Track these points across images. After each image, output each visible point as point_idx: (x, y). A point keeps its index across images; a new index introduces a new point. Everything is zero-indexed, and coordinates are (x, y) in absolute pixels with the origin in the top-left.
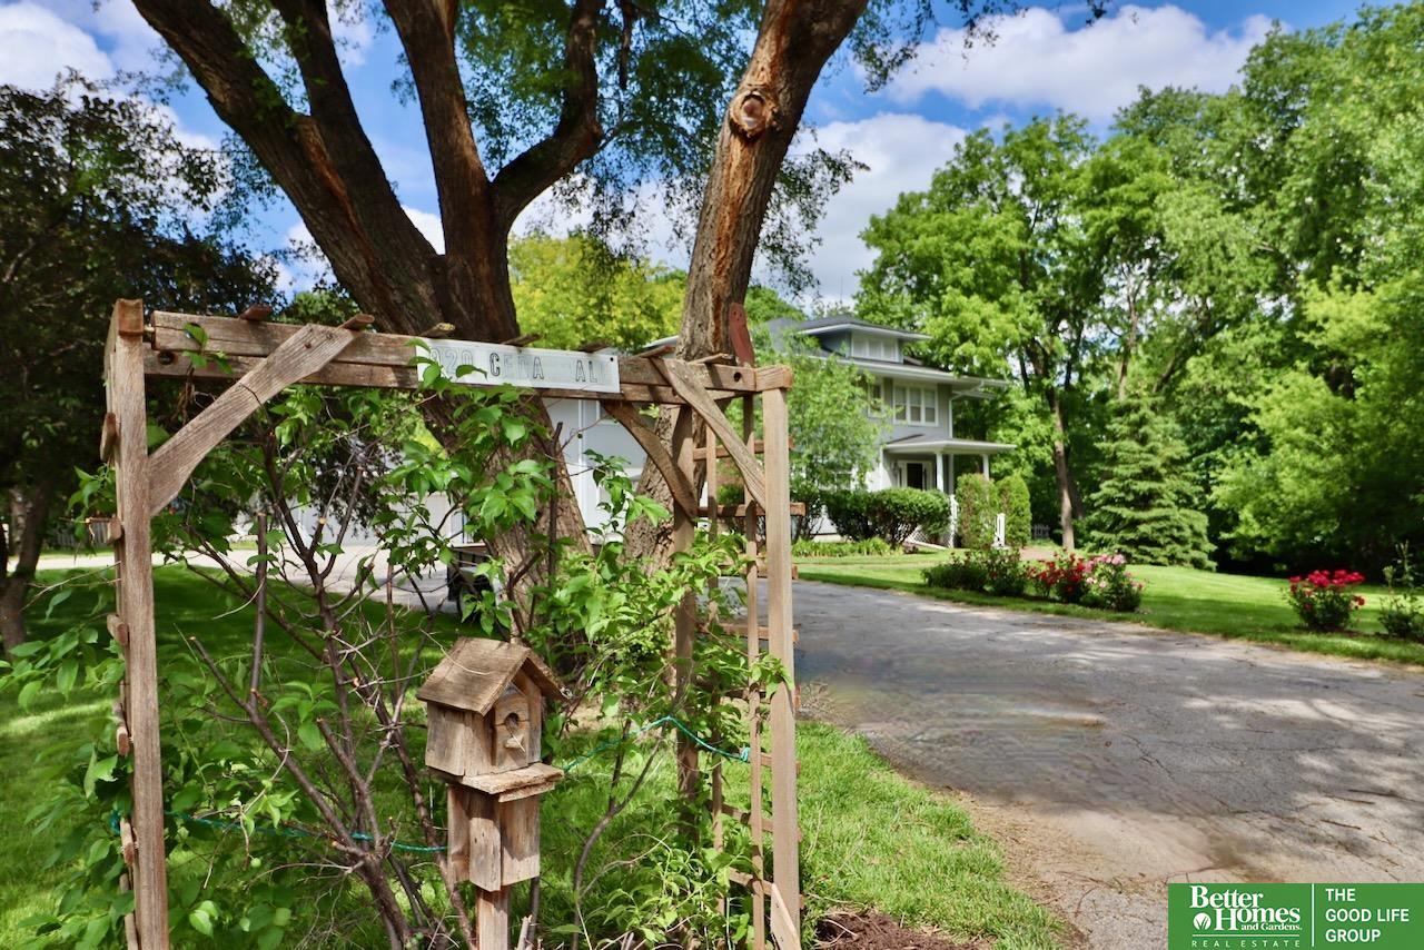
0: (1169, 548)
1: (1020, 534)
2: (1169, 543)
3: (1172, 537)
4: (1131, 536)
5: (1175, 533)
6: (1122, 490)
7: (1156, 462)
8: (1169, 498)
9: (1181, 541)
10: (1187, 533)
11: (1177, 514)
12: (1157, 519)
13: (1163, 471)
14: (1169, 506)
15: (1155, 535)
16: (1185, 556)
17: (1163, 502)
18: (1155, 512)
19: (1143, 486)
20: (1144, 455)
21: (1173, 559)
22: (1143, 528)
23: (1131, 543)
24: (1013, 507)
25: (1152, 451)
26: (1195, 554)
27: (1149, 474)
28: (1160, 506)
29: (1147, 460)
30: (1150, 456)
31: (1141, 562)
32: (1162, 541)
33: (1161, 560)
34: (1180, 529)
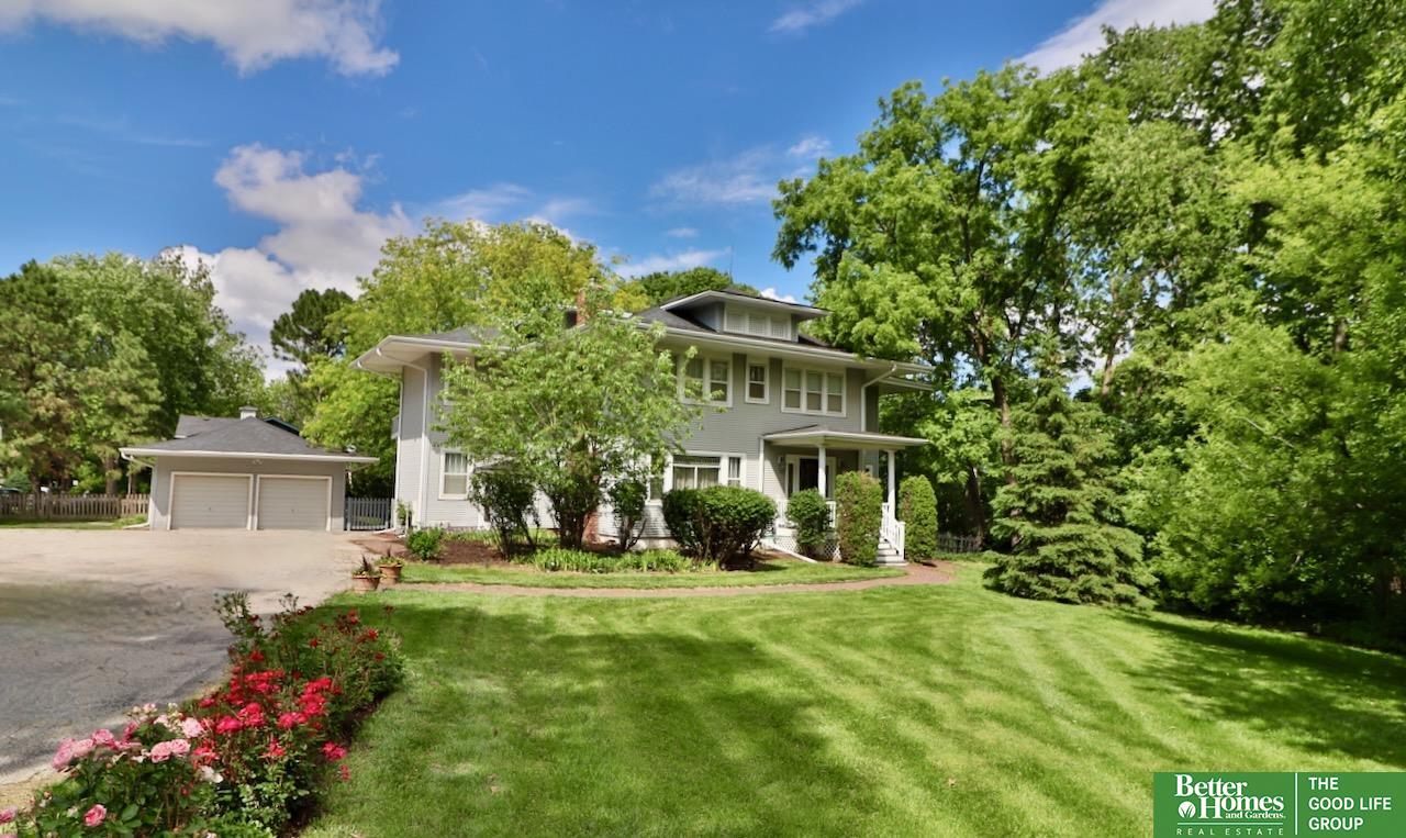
0: (1082, 578)
1: (922, 547)
2: (1080, 572)
3: (1086, 563)
4: (1033, 560)
5: (1091, 558)
6: (1021, 497)
7: (1069, 461)
8: (1083, 511)
9: (1102, 571)
10: (1110, 559)
11: (1095, 533)
12: (1065, 539)
13: (1079, 474)
14: (1084, 521)
15: (1063, 560)
16: (1105, 591)
17: (1075, 515)
18: (1065, 529)
19: (1048, 493)
20: (1052, 452)
21: (1086, 595)
22: (1044, 551)
23: (1030, 569)
24: (915, 513)
25: (1068, 448)
26: (1123, 589)
27: (1060, 476)
28: (1073, 521)
29: (1055, 458)
30: (1060, 453)
31: (1042, 597)
32: (1072, 569)
33: (1069, 595)
34: (1098, 553)
